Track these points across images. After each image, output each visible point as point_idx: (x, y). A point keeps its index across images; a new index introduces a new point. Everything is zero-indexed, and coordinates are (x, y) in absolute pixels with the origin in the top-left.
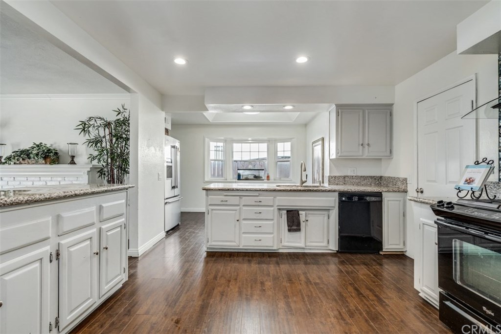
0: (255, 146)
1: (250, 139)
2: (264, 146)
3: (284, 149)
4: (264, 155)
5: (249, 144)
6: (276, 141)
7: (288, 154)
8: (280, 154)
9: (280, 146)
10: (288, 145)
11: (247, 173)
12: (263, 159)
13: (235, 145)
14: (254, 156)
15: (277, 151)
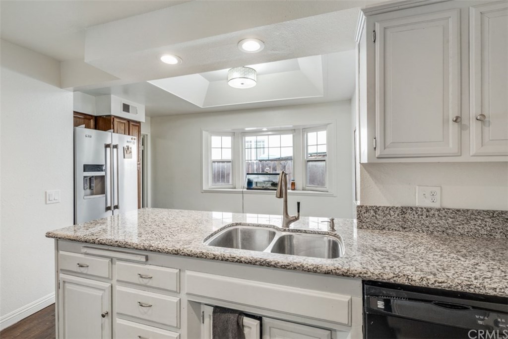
0: (274, 140)
1: (265, 129)
2: (288, 139)
3: (317, 142)
4: (288, 152)
5: (267, 136)
6: (306, 130)
7: (323, 149)
8: (311, 150)
9: (312, 137)
10: (322, 135)
11: (262, 178)
12: (287, 159)
13: (248, 139)
14: (275, 154)
15: (307, 146)
